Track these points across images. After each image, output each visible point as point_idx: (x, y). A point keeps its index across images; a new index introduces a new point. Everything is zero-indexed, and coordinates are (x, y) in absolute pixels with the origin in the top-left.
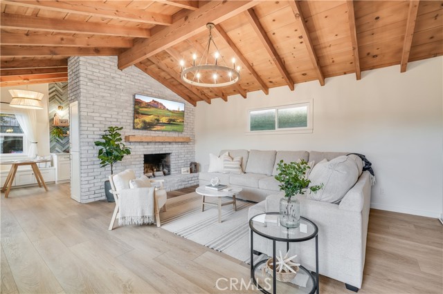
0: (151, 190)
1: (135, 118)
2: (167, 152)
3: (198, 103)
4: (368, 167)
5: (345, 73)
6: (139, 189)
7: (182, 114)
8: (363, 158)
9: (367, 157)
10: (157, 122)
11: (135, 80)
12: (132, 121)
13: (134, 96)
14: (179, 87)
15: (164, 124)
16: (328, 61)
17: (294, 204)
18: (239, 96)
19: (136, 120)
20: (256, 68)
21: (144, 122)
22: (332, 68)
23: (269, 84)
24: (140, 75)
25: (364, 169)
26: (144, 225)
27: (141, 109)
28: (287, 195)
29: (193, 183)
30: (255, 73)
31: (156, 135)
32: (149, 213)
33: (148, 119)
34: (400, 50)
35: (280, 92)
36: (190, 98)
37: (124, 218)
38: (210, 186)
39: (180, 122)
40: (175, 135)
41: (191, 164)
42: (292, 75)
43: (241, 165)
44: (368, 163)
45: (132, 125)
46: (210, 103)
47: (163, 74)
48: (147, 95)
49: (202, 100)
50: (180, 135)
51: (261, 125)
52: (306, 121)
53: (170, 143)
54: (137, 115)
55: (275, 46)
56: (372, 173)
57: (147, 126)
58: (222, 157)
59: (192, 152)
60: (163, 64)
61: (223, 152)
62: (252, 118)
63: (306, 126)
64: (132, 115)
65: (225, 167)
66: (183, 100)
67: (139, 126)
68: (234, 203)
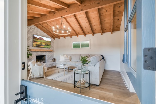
0: (43, 67)
1: (33, 43)
2: (44, 55)
3: (55, 38)
4: (103, 58)
5: (99, 33)
6: (38, 66)
7: (50, 42)
8: (102, 56)
9: (103, 56)
10: (41, 45)
11: (33, 30)
12: (32, 44)
13: (33, 35)
14: (49, 33)
15: (44, 45)
16: (94, 29)
17: (84, 66)
18: (69, 37)
19: (34, 44)
20: (75, 29)
21: (37, 44)
22: (95, 31)
23: (78, 34)
24: (35, 28)
25: (102, 59)
26: (40, 78)
27: (35, 40)
28: (83, 64)
29: (54, 65)
30: (74, 31)
31: (41, 49)
32: (42, 73)
33: (38, 43)
34: (111, 29)
35: (81, 37)
36: (53, 37)
37: (33, 76)
38: (61, 65)
39: (49, 45)
40: (47, 49)
41: (53, 59)
42: (85, 32)
43: (70, 59)
44: (103, 57)
45: (32, 45)
46: (59, 39)
47: (43, 28)
48: (38, 35)
49: (57, 37)
50: (49, 49)
51: (76, 46)
52: (89, 46)
53: (45, 52)
54: (34, 42)
55: (80, 24)
56: (104, 60)
57: (38, 46)
58: (64, 56)
59: (53, 55)
60: (44, 25)
61: (64, 55)
62: (73, 44)
63: (89, 47)
64: (32, 42)
65: (65, 60)
66: (50, 37)
67: (34, 46)
68: (68, 70)
